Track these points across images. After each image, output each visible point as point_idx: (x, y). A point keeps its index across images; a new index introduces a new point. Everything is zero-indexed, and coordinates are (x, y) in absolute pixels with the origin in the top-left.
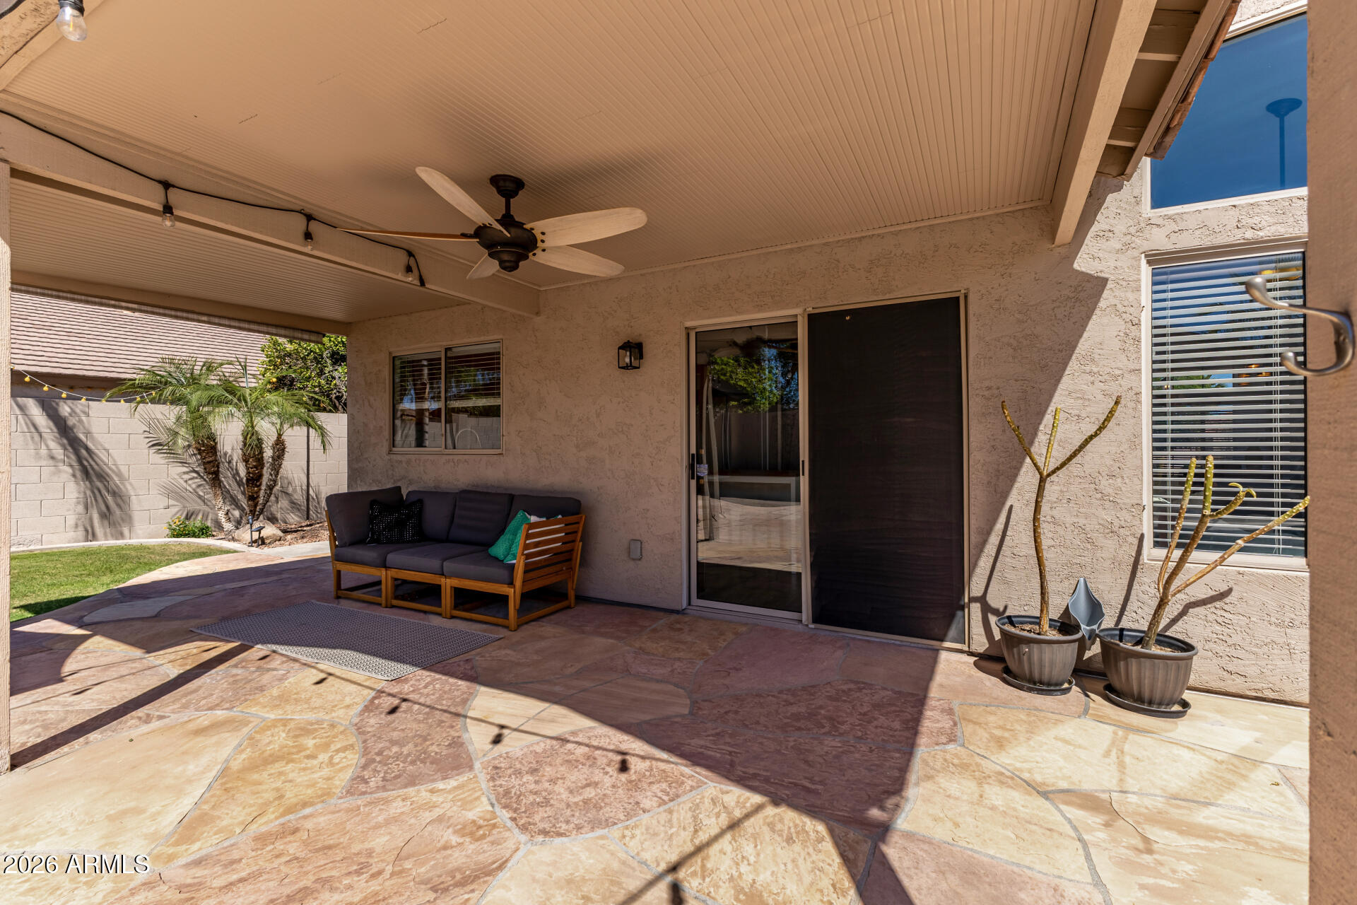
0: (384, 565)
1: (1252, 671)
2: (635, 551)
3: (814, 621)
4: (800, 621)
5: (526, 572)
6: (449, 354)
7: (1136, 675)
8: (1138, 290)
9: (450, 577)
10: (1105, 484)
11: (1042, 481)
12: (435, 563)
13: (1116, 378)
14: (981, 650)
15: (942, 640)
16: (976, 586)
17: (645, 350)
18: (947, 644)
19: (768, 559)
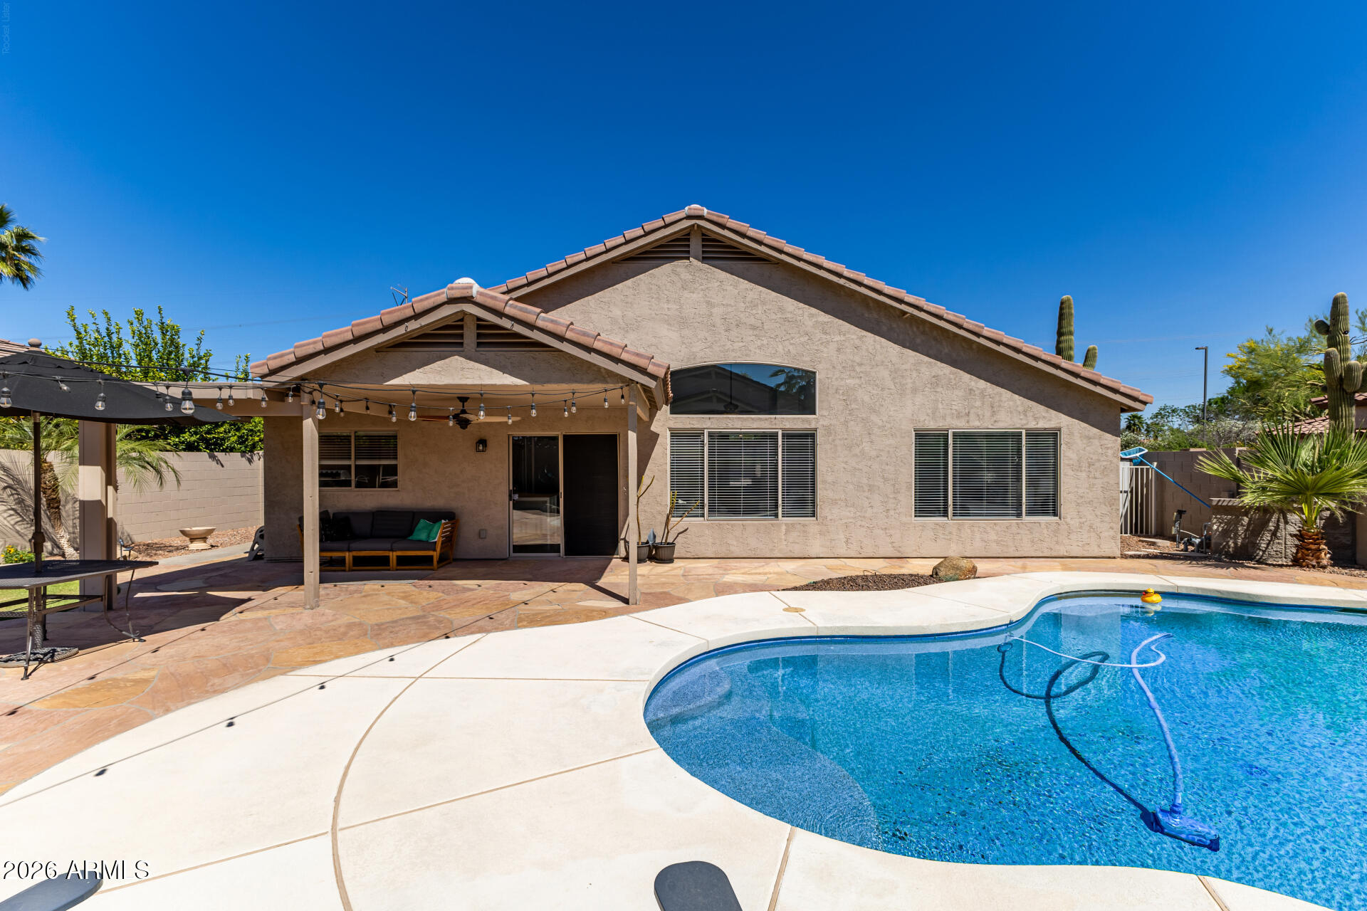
0: (349, 550)
1: (692, 551)
2: (481, 534)
3: (565, 555)
4: (560, 556)
5: (442, 544)
6: (356, 434)
7: (664, 553)
8: (666, 438)
9: (396, 551)
10: (658, 499)
11: (638, 499)
12: (388, 546)
13: (661, 465)
14: (624, 556)
15: (613, 555)
16: (622, 536)
17: (488, 442)
18: (615, 556)
19: (536, 539)
